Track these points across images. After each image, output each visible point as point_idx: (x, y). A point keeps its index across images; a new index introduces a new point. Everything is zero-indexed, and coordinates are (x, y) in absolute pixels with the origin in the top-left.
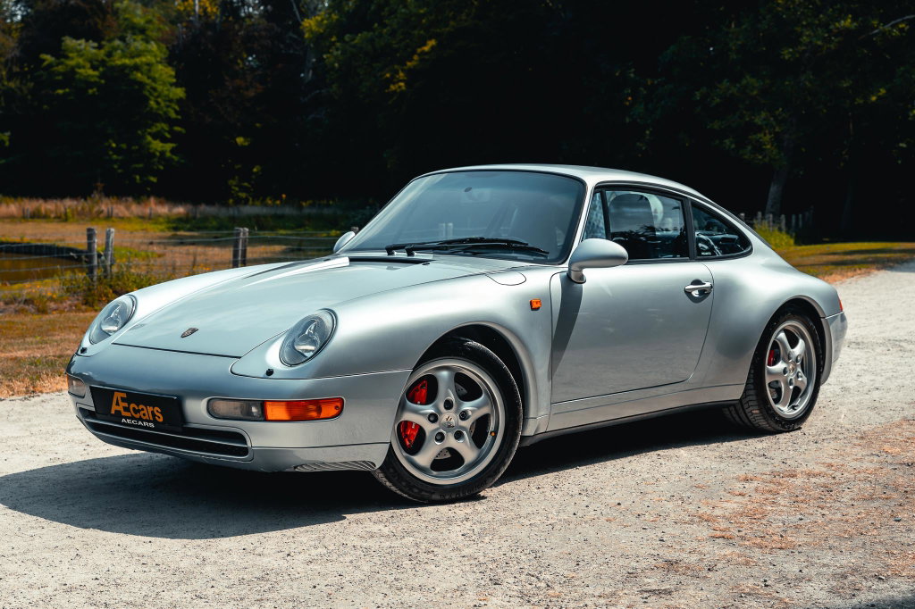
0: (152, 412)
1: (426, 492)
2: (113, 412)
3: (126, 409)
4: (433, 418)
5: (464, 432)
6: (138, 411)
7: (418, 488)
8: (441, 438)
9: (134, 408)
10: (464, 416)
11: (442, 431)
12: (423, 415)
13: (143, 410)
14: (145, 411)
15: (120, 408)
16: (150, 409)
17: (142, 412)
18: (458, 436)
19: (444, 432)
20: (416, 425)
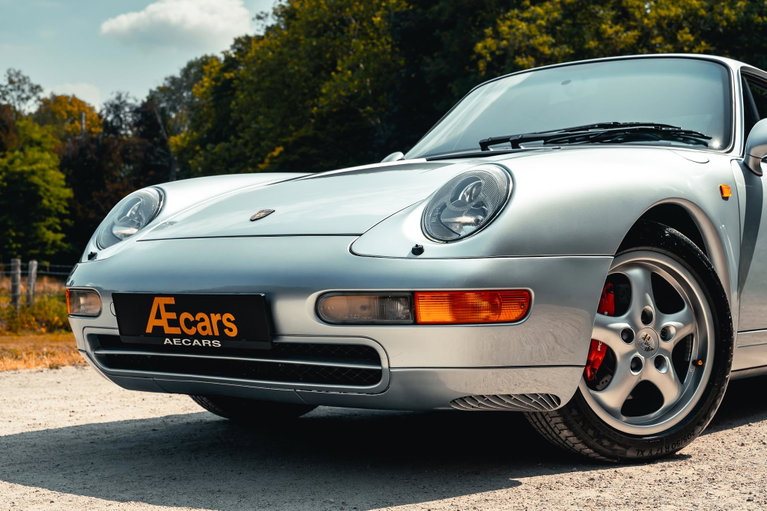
0: (220, 323)
1: (619, 445)
2: (149, 330)
3: (173, 323)
4: (627, 336)
5: (667, 358)
6: (195, 323)
7: (609, 440)
8: (637, 365)
9: (187, 320)
10: (665, 334)
11: (638, 354)
12: (614, 330)
13: (202, 320)
14: (207, 323)
15: (163, 323)
16: (215, 318)
17: (200, 325)
18: (659, 363)
19: (642, 358)
20: (604, 345)
